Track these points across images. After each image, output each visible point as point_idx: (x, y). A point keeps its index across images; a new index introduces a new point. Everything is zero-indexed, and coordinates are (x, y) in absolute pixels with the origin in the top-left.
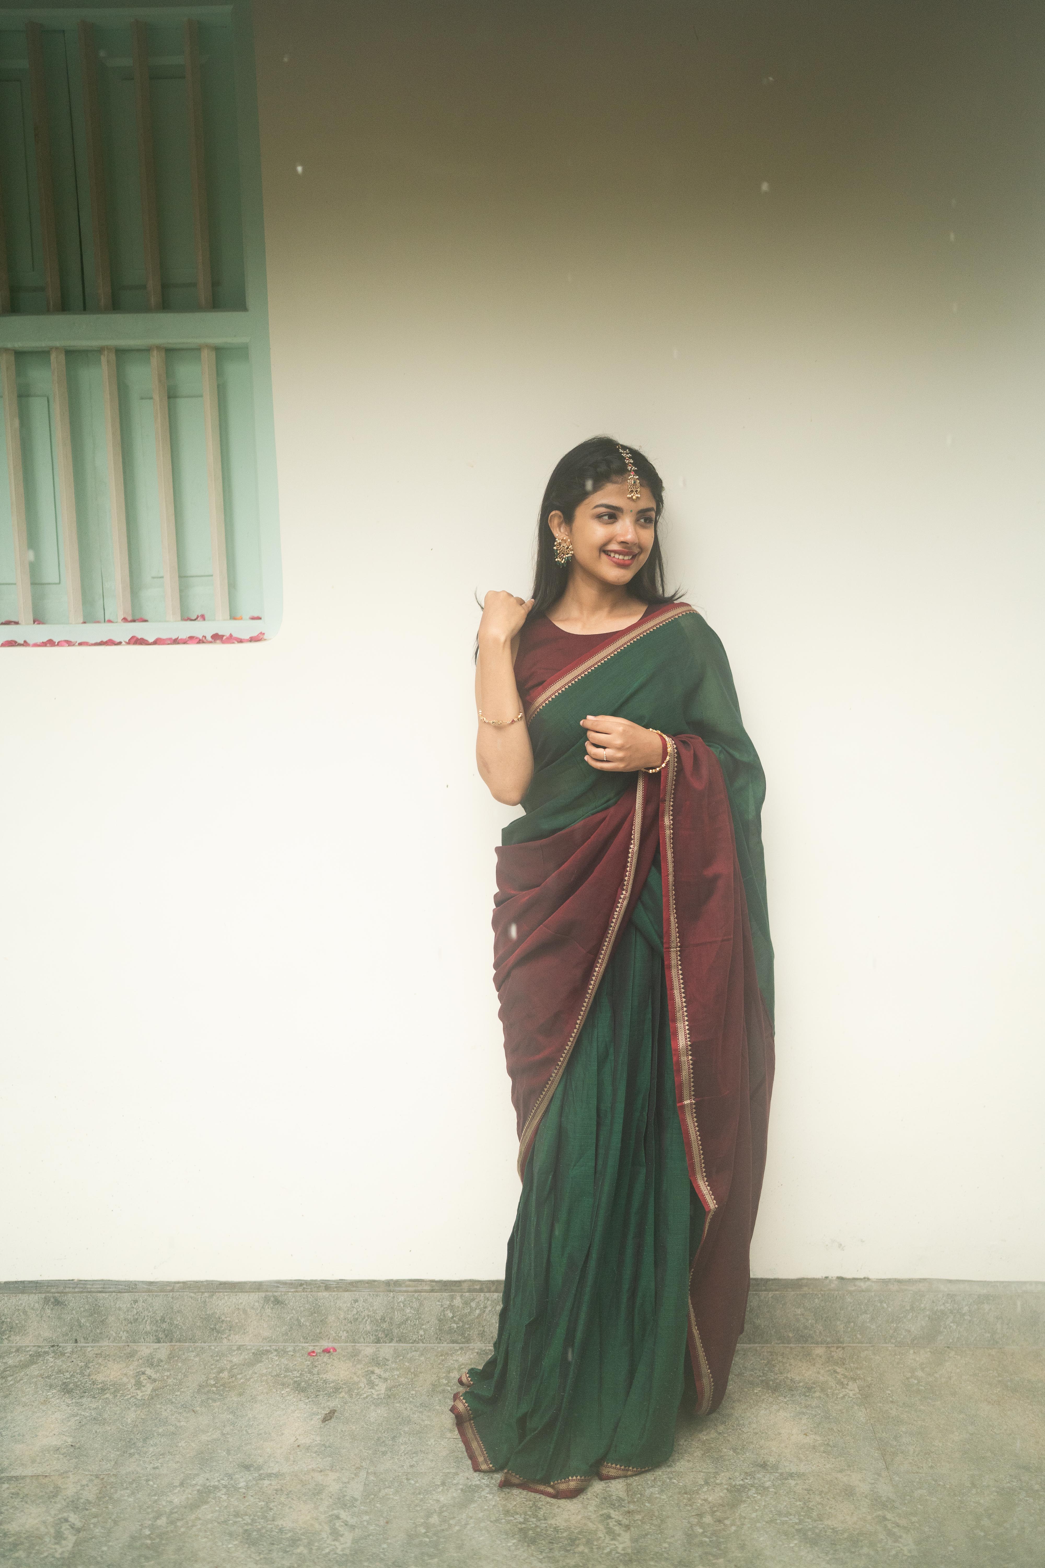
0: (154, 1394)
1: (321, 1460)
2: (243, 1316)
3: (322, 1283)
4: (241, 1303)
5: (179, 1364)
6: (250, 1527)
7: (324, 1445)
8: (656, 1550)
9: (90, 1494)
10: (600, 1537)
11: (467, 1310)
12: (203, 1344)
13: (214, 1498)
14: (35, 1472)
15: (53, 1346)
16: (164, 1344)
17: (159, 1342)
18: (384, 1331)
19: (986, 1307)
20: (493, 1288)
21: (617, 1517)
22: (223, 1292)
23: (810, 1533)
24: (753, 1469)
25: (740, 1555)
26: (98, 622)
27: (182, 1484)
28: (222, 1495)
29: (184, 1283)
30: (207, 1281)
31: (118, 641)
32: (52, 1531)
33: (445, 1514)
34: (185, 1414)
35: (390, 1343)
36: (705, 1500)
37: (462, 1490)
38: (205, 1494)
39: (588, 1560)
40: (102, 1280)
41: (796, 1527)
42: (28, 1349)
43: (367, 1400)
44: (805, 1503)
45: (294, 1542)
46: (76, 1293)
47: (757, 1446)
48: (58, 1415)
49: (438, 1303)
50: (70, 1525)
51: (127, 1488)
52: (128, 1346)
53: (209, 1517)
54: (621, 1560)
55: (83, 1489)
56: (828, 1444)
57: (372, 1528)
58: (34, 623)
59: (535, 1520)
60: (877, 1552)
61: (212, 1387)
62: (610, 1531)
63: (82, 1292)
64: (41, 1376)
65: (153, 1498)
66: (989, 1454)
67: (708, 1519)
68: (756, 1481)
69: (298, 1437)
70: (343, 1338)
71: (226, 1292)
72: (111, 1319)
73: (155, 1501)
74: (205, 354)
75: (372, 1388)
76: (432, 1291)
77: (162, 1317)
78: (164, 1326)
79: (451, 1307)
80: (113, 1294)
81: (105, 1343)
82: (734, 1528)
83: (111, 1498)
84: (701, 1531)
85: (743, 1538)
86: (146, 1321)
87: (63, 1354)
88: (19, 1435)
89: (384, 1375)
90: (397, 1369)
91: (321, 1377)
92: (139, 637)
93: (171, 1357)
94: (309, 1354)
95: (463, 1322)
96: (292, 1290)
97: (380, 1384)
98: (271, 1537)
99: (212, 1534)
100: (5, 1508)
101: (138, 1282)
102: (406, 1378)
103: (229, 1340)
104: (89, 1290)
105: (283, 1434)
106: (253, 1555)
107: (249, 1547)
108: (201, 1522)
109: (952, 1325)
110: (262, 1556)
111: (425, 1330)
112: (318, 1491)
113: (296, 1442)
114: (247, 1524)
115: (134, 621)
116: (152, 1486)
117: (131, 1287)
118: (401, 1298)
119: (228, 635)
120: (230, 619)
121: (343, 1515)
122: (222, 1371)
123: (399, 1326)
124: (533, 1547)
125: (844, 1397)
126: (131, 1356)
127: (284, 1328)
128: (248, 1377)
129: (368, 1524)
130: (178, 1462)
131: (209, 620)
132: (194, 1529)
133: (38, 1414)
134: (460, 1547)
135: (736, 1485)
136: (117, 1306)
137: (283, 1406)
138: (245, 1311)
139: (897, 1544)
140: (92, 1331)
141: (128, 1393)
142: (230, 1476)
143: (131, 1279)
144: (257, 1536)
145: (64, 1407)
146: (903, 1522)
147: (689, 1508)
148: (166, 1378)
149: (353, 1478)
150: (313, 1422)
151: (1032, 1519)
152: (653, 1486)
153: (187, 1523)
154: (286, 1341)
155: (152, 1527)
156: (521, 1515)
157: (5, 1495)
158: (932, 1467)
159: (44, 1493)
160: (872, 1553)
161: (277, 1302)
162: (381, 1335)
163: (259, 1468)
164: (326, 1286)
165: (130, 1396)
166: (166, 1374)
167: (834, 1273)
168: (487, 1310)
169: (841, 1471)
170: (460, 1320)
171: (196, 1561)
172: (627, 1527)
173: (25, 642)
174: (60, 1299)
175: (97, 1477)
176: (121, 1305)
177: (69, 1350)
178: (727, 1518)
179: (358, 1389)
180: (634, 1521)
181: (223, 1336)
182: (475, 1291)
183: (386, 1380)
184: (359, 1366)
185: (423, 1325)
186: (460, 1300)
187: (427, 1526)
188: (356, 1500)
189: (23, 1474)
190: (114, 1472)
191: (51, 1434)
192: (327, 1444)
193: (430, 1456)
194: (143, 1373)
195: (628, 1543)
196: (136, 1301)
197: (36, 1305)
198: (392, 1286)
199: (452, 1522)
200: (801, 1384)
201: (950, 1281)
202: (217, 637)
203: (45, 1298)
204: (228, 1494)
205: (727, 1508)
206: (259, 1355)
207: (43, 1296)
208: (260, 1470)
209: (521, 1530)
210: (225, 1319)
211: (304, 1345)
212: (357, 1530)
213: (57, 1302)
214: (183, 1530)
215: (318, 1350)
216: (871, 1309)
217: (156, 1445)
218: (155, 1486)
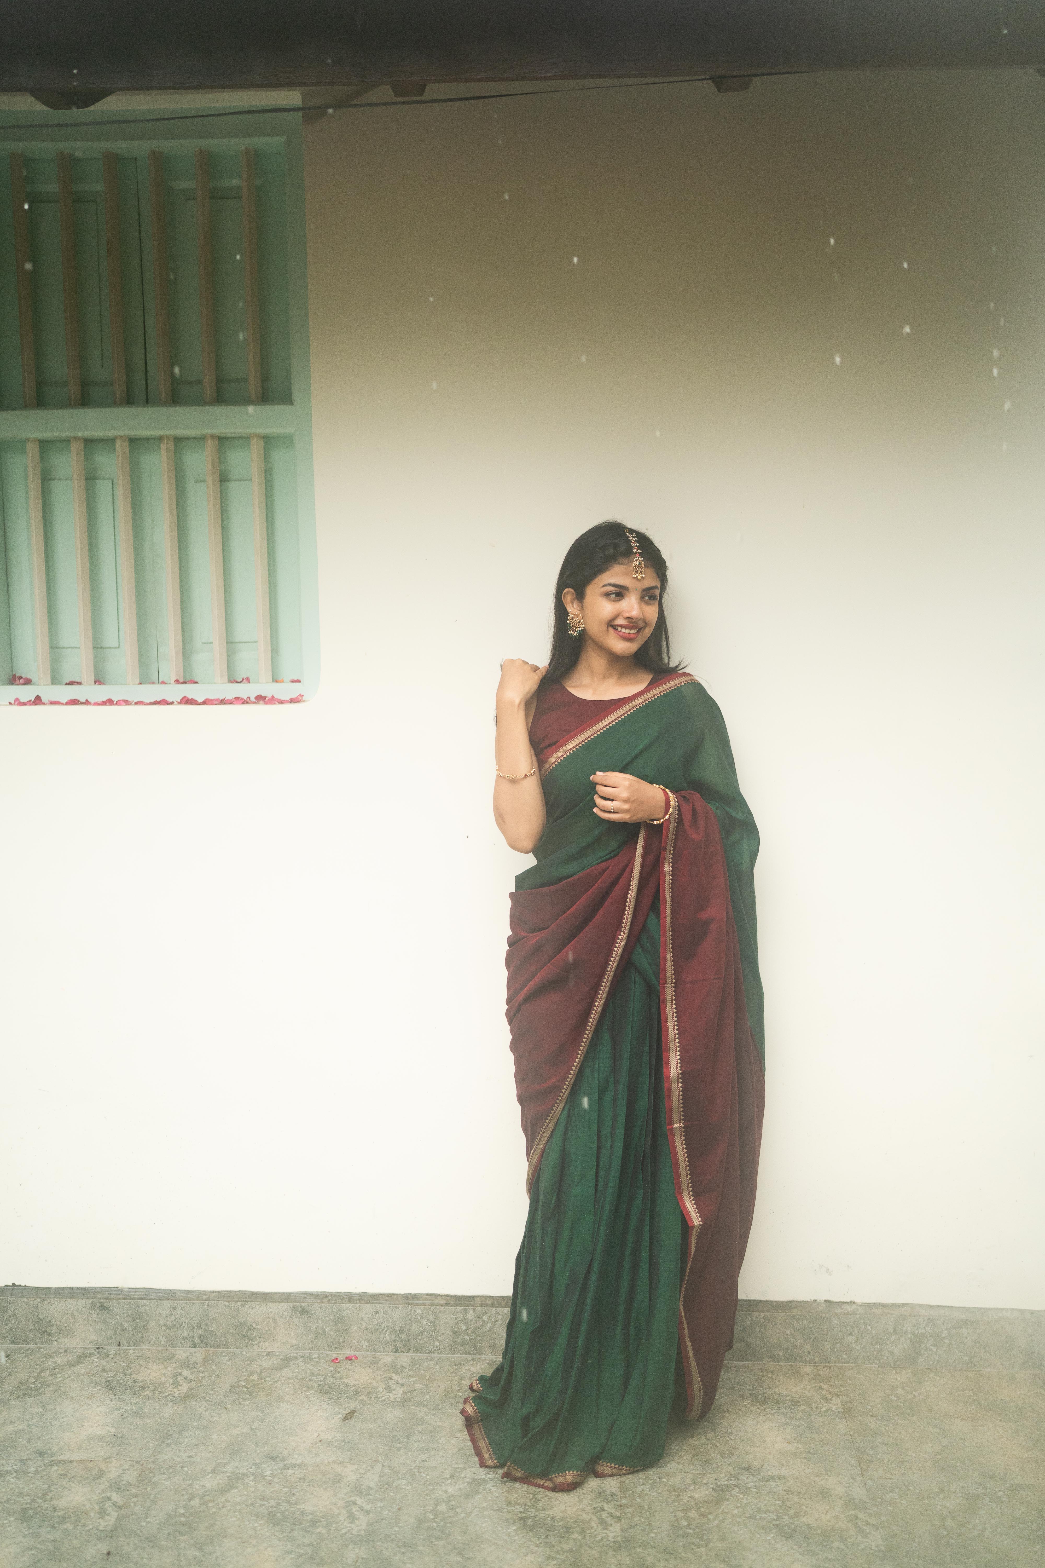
0: (190, 1393)
1: (340, 1454)
3: (346, 1295)
4: (271, 1312)
5: (213, 1367)
6: (275, 1509)
7: (344, 1441)
8: (644, 1539)
9: (131, 1477)
10: (593, 1527)
11: (480, 1324)
12: (235, 1350)
13: (243, 1484)
14: (82, 1457)
15: (98, 1348)
16: (200, 1349)
17: (195, 1347)
18: (402, 1341)
19: (965, 1331)
20: (504, 1304)
21: (609, 1510)
22: (255, 1302)
23: (786, 1528)
24: (737, 1472)
25: (720, 1545)
26: (153, 683)
27: (213, 1471)
28: (250, 1481)
29: (219, 1292)
30: (240, 1291)
31: (171, 701)
32: (97, 1507)
33: (453, 1503)
34: (217, 1411)
35: (407, 1352)
37: (469, 1483)
38: (234, 1481)
39: (581, 1546)
40: (145, 1288)
41: (774, 1522)
42: (75, 1350)
43: (385, 1402)
44: (783, 1502)
45: (314, 1523)
46: (120, 1299)
47: (743, 1451)
48: (102, 1408)
49: (452, 1316)
50: (112, 1503)
51: (164, 1473)
52: (167, 1349)
53: (238, 1500)
54: (611, 1547)
55: (125, 1473)
57: (385, 1513)
58: (95, 684)
59: (534, 1510)
60: (847, 1546)
61: (243, 1388)
62: (602, 1522)
63: (124, 1299)
65: (188, 1482)
66: (958, 1464)
67: (693, 1514)
68: (739, 1482)
69: (320, 1433)
70: (364, 1347)
71: (258, 1302)
72: (151, 1324)
73: (189, 1485)
74: (254, 442)
75: (390, 1392)
76: (447, 1304)
77: (198, 1323)
79: (465, 1320)
80: (154, 1301)
81: (145, 1347)
82: (716, 1522)
83: (149, 1481)
84: (686, 1523)
85: (724, 1530)
86: (184, 1327)
87: (107, 1356)
88: (67, 1425)
89: (401, 1381)
90: (413, 1376)
91: (343, 1381)
92: (190, 698)
93: (205, 1360)
94: (333, 1361)
95: (475, 1334)
96: (318, 1301)
97: (397, 1389)
98: (294, 1519)
99: (240, 1515)
100: (55, 1487)
101: (177, 1290)
102: (421, 1384)
103: (259, 1346)
104: (132, 1297)
105: (306, 1430)
106: (277, 1534)
108: (230, 1503)
109: (933, 1347)
110: (285, 1534)
111: (440, 1342)
112: (337, 1480)
113: (318, 1438)
114: (272, 1507)
115: (185, 682)
116: (187, 1472)
117: (170, 1295)
118: (419, 1311)
119: (270, 696)
120: (273, 681)
121: (359, 1501)
122: (251, 1374)
123: (416, 1337)
124: (531, 1534)
125: (827, 1410)
126: (169, 1359)
127: (310, 1337)
128: (276, 1380)
129: (381, 1510)
130: (210, 1452)
131: (253, 683)
132: (224, 1510)
133: (84, 1407)
134: (464, 1532)
135: (720, 1485)
136: (158, 1312)
137: (307, 1406)
138: (274, 1320)
139: (866, 1540)
140: (133, 1335)
141: (166, 1391)
142: (258, 1466)
143: (170, 1288)
144: (281, 1517)
145: (108, 1402)
146: (873, 1521)
147: (677, 1504)
148: (200, 1378)
149: (369, 1470)
150: (334, 1421)
151: (993, 1521)
152: (644, 1484)
153: (218, 1504)
154: (311, 1349)
155: (186, 1507)
156: (521, 1506)
158: (904, 1474)
159: (89, 1476)
160: (842, 1547)
161: (304, 1311)
162: (399, 1345)
163: (284, 1459)
164: (350, 1298)
165: (167, 1394)
166: (200, 1375)
167: (822, 1297)
168: (498, 1324)
169: (819, 1476)
170: (473, 1332)
171: (225, 1537)
172: (618, 1519)
173: (87, 700)
174: (105, 1305)
175: (137, 1462)
176: (161, 1311)
177: (112, 1352)
178: (710, 1513)
179: (376, 1393)
180: (625, 1513)
181: (254, 1343)
182: (487, 1305)
183: (403, 1385)
184: (379, 1373)
185: (438, 1336)
186: (473, 1314)
187: (435, 1513)
188: (372, 1489)
189: (71, 1459)
190: (153, 1459)
191: (96, 1425)
192: (347, 1440)
193: (441, 1453)
194: (180, 1374)
195: (618, 1533)
197: (84, 1309)
198: (410, 1299)
199: (458, 1510)
200: (788, 1398)
201: (931, 1307)
202: (260, 698)
203: (92, 1303)
204: (255, 1481)
205: (711, 1505)
206: (287, 1361)
207: (90, 1301)
208: (284, 1461)
209: (521, 1518)
210: (256, 1327)
211: (328, 1352)
212: (371, 1515)
213: (103, 1308)
214: (214, 1510)
215: (340, 1357)
216: (856, 1331)
217: (190, 1437)
218: (190, 1472)
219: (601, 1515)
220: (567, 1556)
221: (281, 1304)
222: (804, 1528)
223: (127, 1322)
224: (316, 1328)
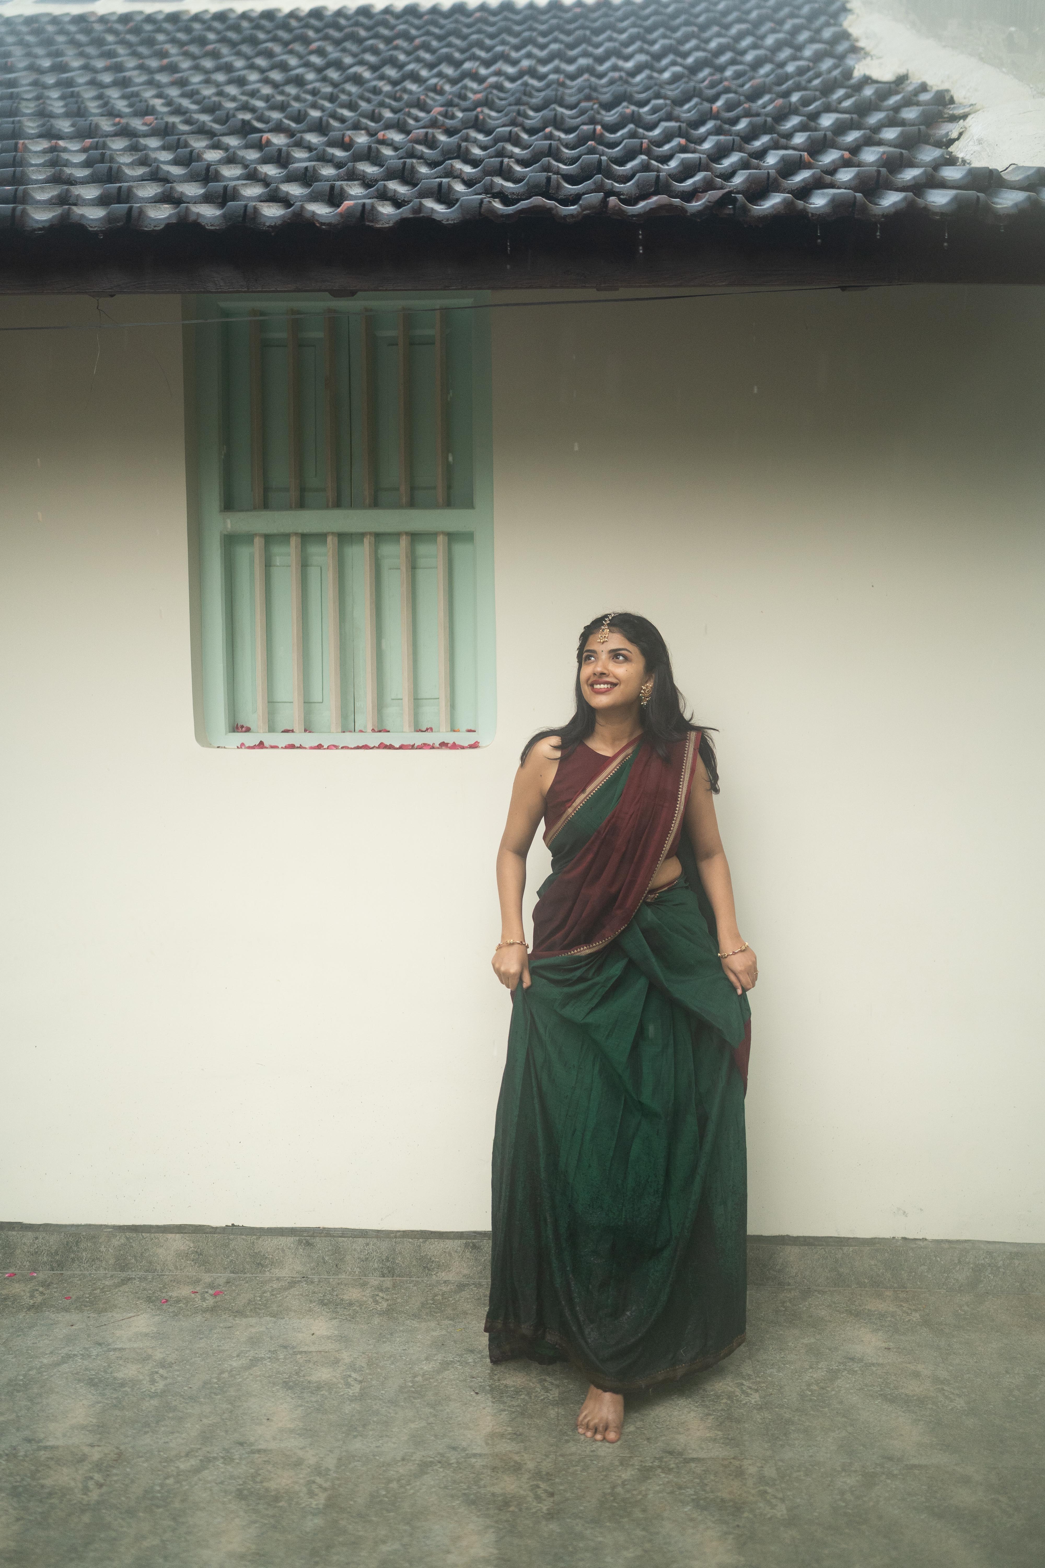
2: (449, 1258)
4: (448, 1248)
12: (417, 1279)
15: (303, 1277)
17: (384, 1277)
19: (1017, 1262)
23: (889, 1396)
29: (403, 1231)
36: (812, 1377)
39: (731, 1407)
44: (884, 1380)
53: (452, 1377)
56: (898, 1348)
63: (325, 1237)
64: (301, 1295)
74: (440, 538)
78: (388, 1264)
82: (833, 1393)
83: (377, 1365)
87: (312, 1282)
107: (485, 1395)
109: (990, 1275)
115: (380, 731)
117: (363, 1234)
119: (451, 742)
125: (909, 1320)
132: (443, 1384)
136: (353, 1248)
146: (957, 1392)
152: (772, 1368)
157: (301, 1361)
158: (976, 1362)
160: (934, 1407)
167: (900, 1234)
169: (909, 1363)
172: (757, 1391)
178: (828, 1387)
180: (761, 1387)
195: (758, 1399)
196: (367, 1244)
197: (292, 1245)
200: (876, 1313)
201: (988, 1242)
203: (299, 1240)
205: (827, 1381)
213: (308, 1244)
214: (435, 1384)
216: (928, 1262)
219: (742, 1388)
220: (721, 1413)
221: (456, 1241)
222: (903, 1396)
223: (328, 1255)
224: (484, 1261)
